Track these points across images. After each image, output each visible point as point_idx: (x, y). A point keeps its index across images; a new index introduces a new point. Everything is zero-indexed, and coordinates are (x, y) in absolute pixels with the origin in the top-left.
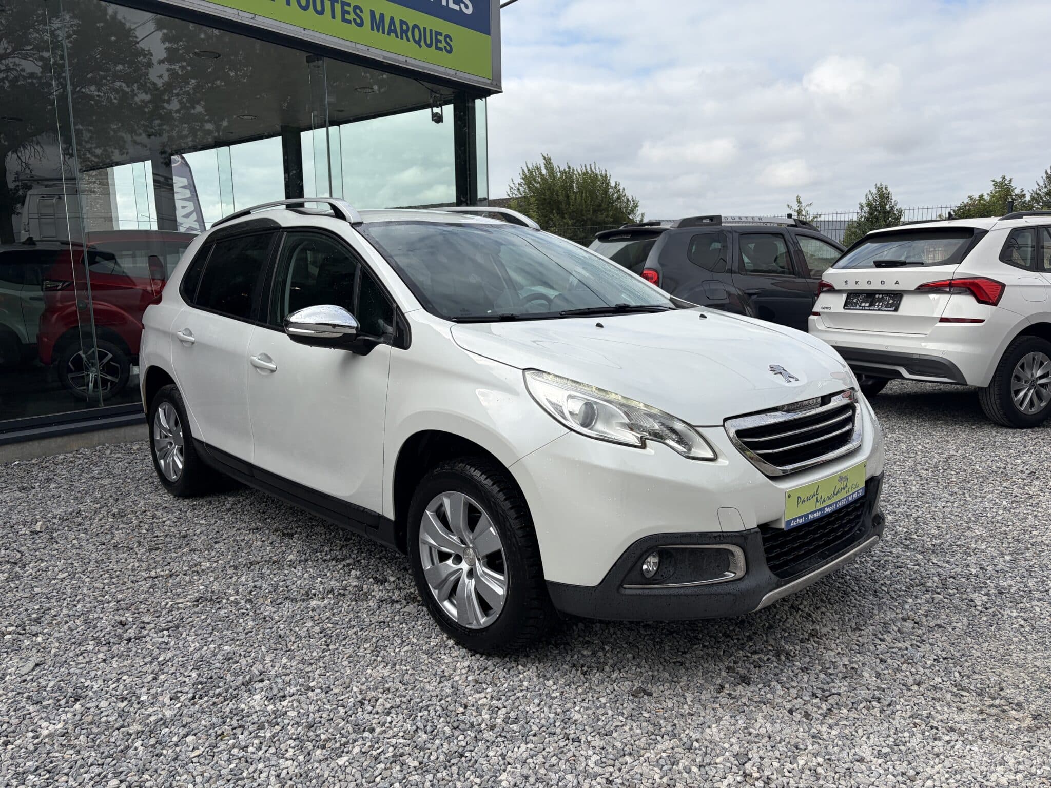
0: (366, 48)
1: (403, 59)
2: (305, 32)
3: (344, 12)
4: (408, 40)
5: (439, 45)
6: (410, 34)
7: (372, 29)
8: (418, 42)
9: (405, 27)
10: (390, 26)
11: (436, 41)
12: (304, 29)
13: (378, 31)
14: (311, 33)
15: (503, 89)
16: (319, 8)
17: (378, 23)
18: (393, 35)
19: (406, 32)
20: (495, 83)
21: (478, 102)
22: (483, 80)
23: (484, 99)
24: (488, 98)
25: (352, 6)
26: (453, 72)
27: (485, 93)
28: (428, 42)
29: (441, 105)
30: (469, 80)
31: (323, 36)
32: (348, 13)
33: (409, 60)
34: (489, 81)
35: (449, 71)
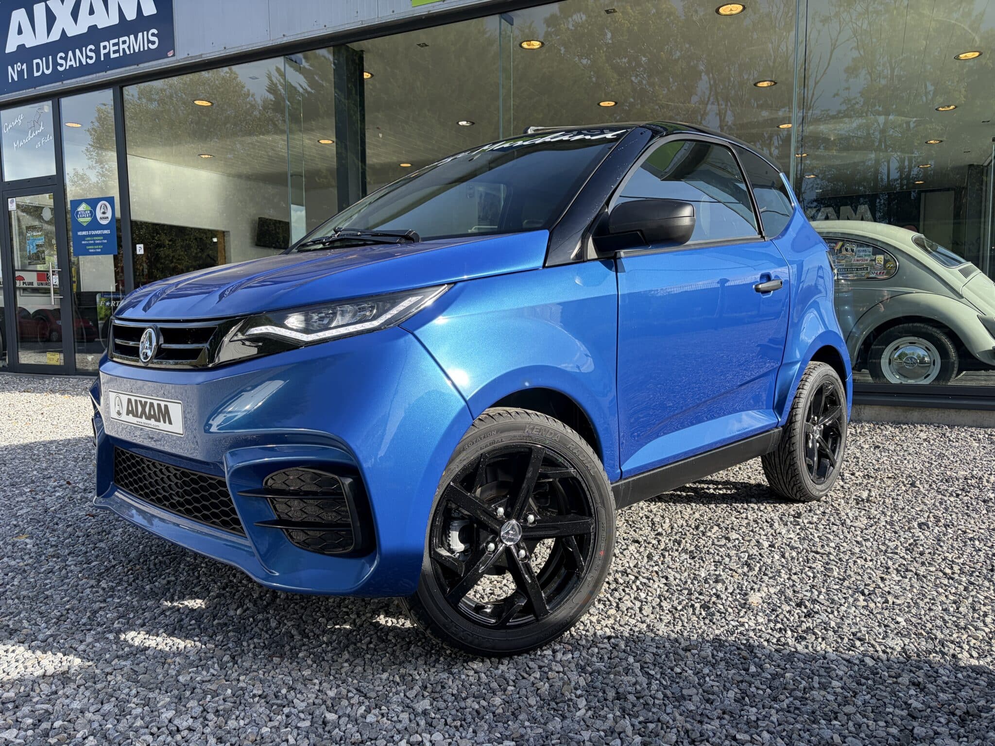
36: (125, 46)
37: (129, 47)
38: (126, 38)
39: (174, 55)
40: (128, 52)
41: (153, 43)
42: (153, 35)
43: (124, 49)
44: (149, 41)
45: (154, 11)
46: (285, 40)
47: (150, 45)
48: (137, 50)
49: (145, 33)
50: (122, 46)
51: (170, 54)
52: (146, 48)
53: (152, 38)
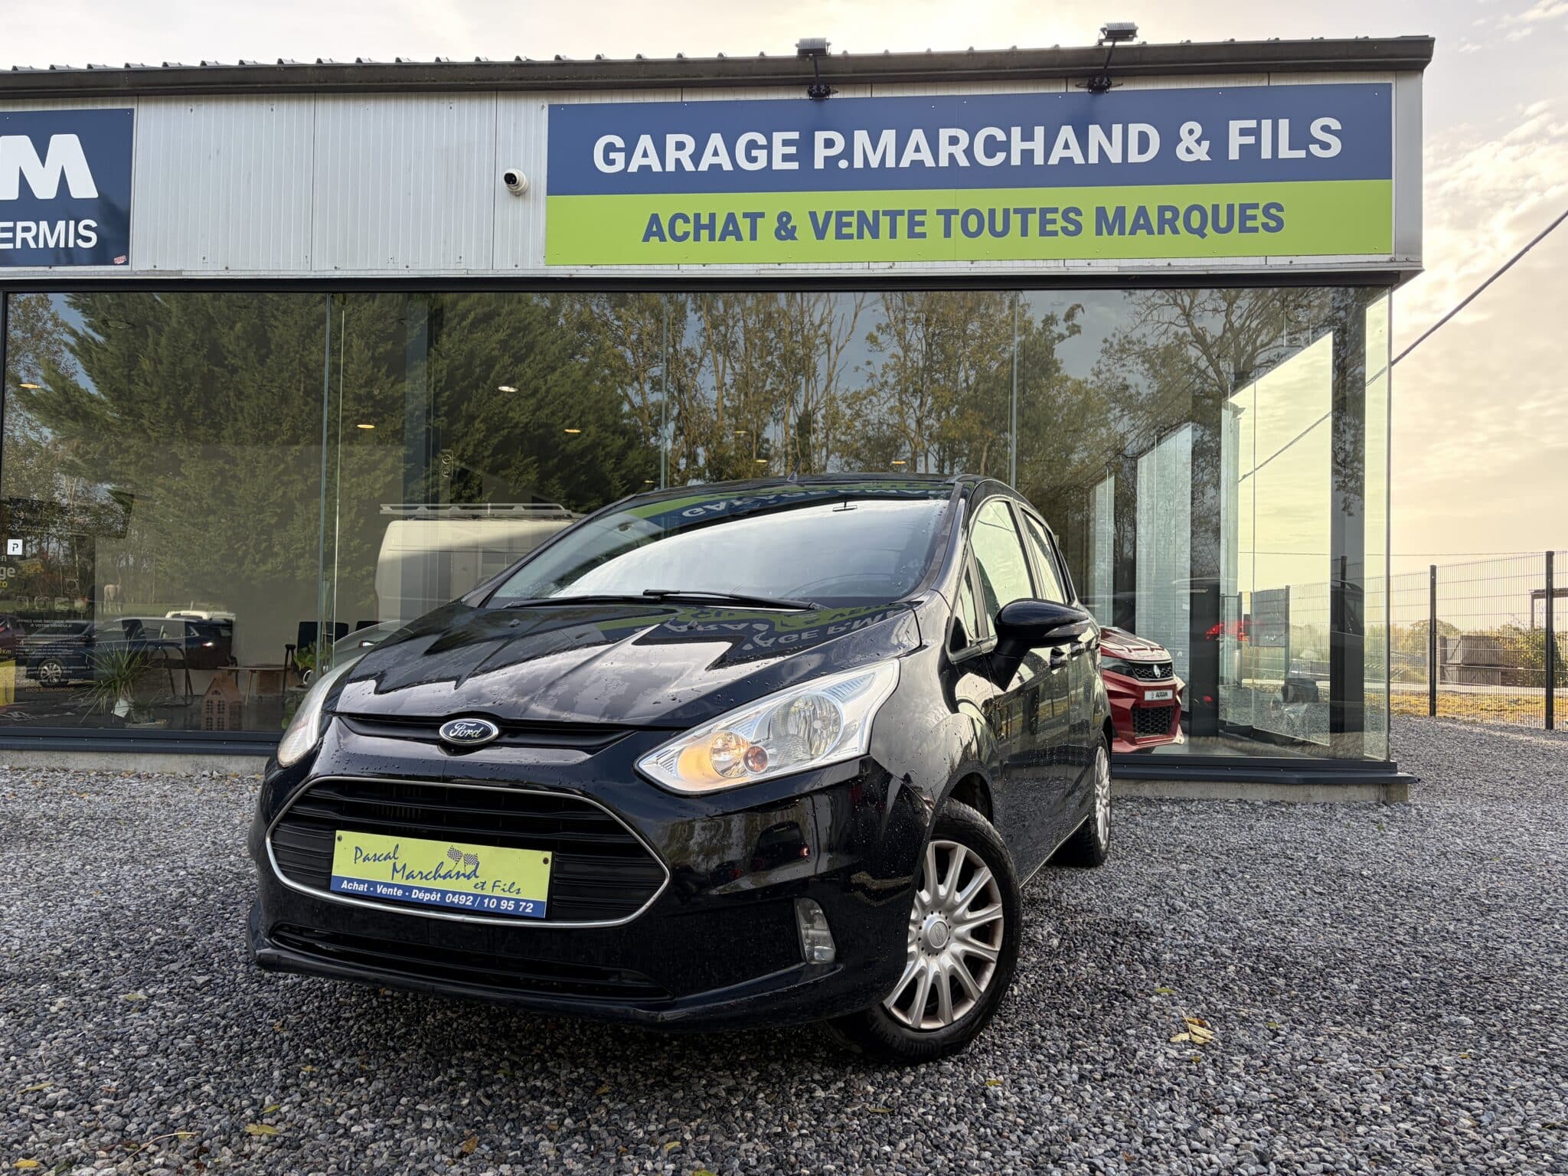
0: (1084, 263)
1: (1163, 263)
2: (976, 264)
3: (1044, 222)
4: (1175, 231)
5: (1249, 224)
6: (1180, 224)
7: (1099, 232)
8: (1200, 232)
9: (1168, 215)
10: (1137, 219)
11: (1242, 218)
12: (972, 262)
13: (1110, 233)
14: (984, 264)
15: (1425, 266)
16: (999, 228)
17: (1109, 222)
18: (1142, 233)
19: (1172, 223)
20: (1402, 258)
22: (1368, 258)
23: (1385, 294)
24: (1394, 293)
25: (1061, 211)
26: (1285, 261)
27: (1385, 280)
28: (1223, 224)
30: (1329, 266)
31: (1005, 264)
32: (1054, 221)
33: (1174, 262)
34: (1386, 258)
35: (1272, 261)
36: (29, 236)
37: (36, 238)
38: (32, 224)
39: (126, 263)
40: (33, 245)
41: (87, 239)
42: (87, 227)
43: (24, 240)
44: (77, 235)
45: (93, 194)
46: (337, 274)
47: (80, 242)
48: (52, 244)
49: (72, 223)
50: (20, 235)
51: (120, 260)
52: (71, 245)
53: (83, 232)
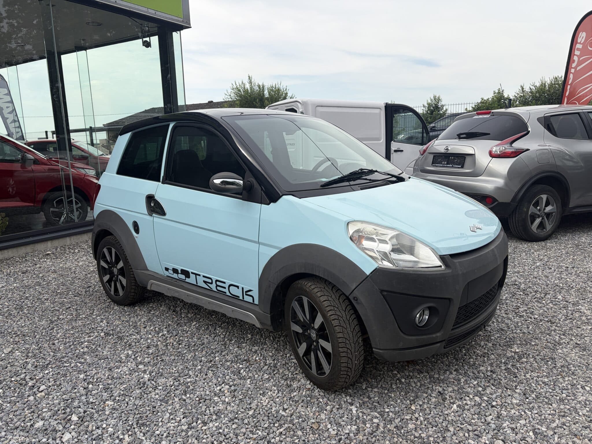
15: (192, 25)
20: (185, 21)
21: (174, 34)
22: (176, 18)
23: (178, 32)
24: (181, 31)
26: (153, 12)
27: (179, 28)
29: (149, 36)
30: (166, 18)
34: (181, 20)
35: (150, 11)
